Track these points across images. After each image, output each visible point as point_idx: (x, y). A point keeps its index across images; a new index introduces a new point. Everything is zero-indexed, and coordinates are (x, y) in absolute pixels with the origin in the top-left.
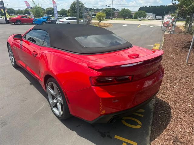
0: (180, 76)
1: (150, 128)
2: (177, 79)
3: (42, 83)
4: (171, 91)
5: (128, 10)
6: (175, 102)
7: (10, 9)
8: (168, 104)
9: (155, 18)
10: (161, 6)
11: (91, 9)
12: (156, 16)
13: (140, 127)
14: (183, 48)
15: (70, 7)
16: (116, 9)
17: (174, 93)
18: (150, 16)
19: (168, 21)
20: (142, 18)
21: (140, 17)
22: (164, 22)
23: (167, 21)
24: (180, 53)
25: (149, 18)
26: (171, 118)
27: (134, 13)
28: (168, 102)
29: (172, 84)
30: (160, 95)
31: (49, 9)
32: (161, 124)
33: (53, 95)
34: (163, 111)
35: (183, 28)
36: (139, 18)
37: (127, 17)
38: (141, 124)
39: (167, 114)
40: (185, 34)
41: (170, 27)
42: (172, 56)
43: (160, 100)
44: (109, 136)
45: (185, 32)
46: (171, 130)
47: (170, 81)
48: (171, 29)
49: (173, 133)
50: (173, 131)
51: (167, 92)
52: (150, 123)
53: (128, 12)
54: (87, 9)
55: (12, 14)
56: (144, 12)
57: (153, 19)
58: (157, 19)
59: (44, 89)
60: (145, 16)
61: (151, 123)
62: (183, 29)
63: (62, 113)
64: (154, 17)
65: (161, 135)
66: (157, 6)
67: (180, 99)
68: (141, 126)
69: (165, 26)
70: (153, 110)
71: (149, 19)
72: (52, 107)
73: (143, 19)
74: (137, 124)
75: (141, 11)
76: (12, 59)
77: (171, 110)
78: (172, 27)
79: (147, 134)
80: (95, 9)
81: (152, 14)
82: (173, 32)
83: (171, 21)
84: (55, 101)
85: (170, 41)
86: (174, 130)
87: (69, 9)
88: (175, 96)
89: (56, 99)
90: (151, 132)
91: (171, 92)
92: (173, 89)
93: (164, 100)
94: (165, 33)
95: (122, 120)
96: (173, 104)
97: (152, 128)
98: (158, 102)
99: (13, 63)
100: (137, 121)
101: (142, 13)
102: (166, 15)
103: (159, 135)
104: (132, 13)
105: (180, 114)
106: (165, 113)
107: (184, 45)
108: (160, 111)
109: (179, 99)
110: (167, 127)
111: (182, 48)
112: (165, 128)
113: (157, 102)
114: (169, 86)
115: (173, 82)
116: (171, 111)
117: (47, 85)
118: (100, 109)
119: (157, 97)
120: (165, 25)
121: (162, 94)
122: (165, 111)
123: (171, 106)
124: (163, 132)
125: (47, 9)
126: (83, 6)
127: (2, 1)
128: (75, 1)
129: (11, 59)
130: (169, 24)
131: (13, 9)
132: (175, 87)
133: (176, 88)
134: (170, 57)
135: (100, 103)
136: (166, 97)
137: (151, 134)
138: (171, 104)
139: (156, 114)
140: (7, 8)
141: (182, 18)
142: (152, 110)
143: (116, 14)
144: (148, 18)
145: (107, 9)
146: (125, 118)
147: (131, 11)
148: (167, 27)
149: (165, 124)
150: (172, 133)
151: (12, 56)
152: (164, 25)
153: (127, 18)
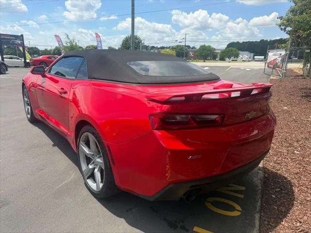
0: (302, 136)
1: (257, 216)
2: (297, 141)
3: (71, 139)
4: (290, 158)
5: (209, 47)
6: (298, 175)
7: (32, 48)
8: (286, 178)
9: (254, 58)
10: (262, 41)
11: (153, 47)
12: (254, 56)
13: (238, 215)
14: (303, 98)
15: (121, 44)
16: (192, 47)
17: (295, 161)
18: (245, 55)
19: (274, 60)
20: (232, 58)
21: (229, 57)
22: (268, 61)
23: (272, 59)
24: (299, 104)
25: (244, 59)
26: (294, 200)
27: (219, 51)
28: (286, 176)
29: (289, 149)
30: (271, 164)
31: (89, 47)
32: (276, 210)
33: (89, 156)
34: (278, 190)
35: (299, 71)
36: (227, 59)
37: (209, 58)
38: (241, 210)
39: (287, 193)
40: (305, 78)
41: (279, 68)
42: (285, 108)
43: (272, 172)
44: (183, 228)
45: (303, 76)
46: (297, 221)
47: (285, 144)
48: (280, 71)
49: (301, 224)
50: (300, 222)
51: (283, 159)
52: (256, 209)
53: (210, 50)
54: (146, 47)
55: (35, 56)
56: (235, 49)
57: (250, 60)
58: (256, 61)
59: (75, 149)
60: (237, 56)
61: (258, 208)
62: (301, 72)
63: (101, 185)
64: (252, 58)
65: (278, 228)
66: (256, 42)
67: (306, 171)
68: (240, 213)
69: (271, 68)
70: (260, 188)
71: (244, 61)
72: (86, 177)
73: (234, 60)
74: (233, 209)
75: (231, 48)
76: (28, 109)
77: (292, 187)
78: (281, 68)
79: (253, 226)
80: (159, 47)
81: (248, 52)
82: (285, 75)
83: (280, 59)
84: (91, 167)
85: (280, 88)
86: (302, 221)
87: (120, 47)
88: (298, 166)
89: (94, 162)
90: (260, 223)
91: (290, 160)
92: (293, 156)
93: (279, 172)
94: (271, 78)
95: (206, 202)
96: (296, 179)
97: (261, 215)
98: (268, 175)
99: (29, 116)
100: (234, 205)
101: (232, 51)
102: (271, 51)
103: (275, 228)
104: (217, 51)
105: (309, 195)
106: (282, 193)
107: (305, 93)
108: (273, 188)
109: (304, 171)
110: (289, 215)
111: (302, 96)
112: (285, 216)
113: (266, 175)
114: (285, 151)
115: (291, 145)
116: (292, 189)
117: (80, 140)
118: (167, 176)
119: (266, 168)
120: (270, 66)
121: (275, 163)
122: (282, 189)
123: (292, 181)
124: (282, 223)
125: (87, 47)
126: (141, 42)
127: (22, 36)
128: (129, 36)
129: (26, 110)
130: (277, 63)
131: (37, 48)
132: (295, 152)
133: (298, 154)
134: (283, 111)
135: (167, 166)
136: (282, 167)
137: (260, 225)
138: (292, 179)
139: (266, 194)
140: (29, 46)
141: (297, 59)
142: (258, 187)
143: (191, 54)
144: (242, 58)
145: (177, 46)
146: (211, 199)
147: (215, 49)
148: (273, 68)
149: (283, 209)
150: (298, 224)
151: (28, 104)
152: (268, 66)
153: (208, 60)
